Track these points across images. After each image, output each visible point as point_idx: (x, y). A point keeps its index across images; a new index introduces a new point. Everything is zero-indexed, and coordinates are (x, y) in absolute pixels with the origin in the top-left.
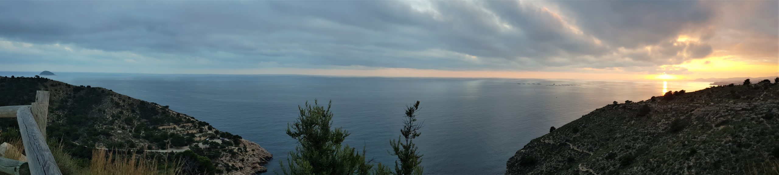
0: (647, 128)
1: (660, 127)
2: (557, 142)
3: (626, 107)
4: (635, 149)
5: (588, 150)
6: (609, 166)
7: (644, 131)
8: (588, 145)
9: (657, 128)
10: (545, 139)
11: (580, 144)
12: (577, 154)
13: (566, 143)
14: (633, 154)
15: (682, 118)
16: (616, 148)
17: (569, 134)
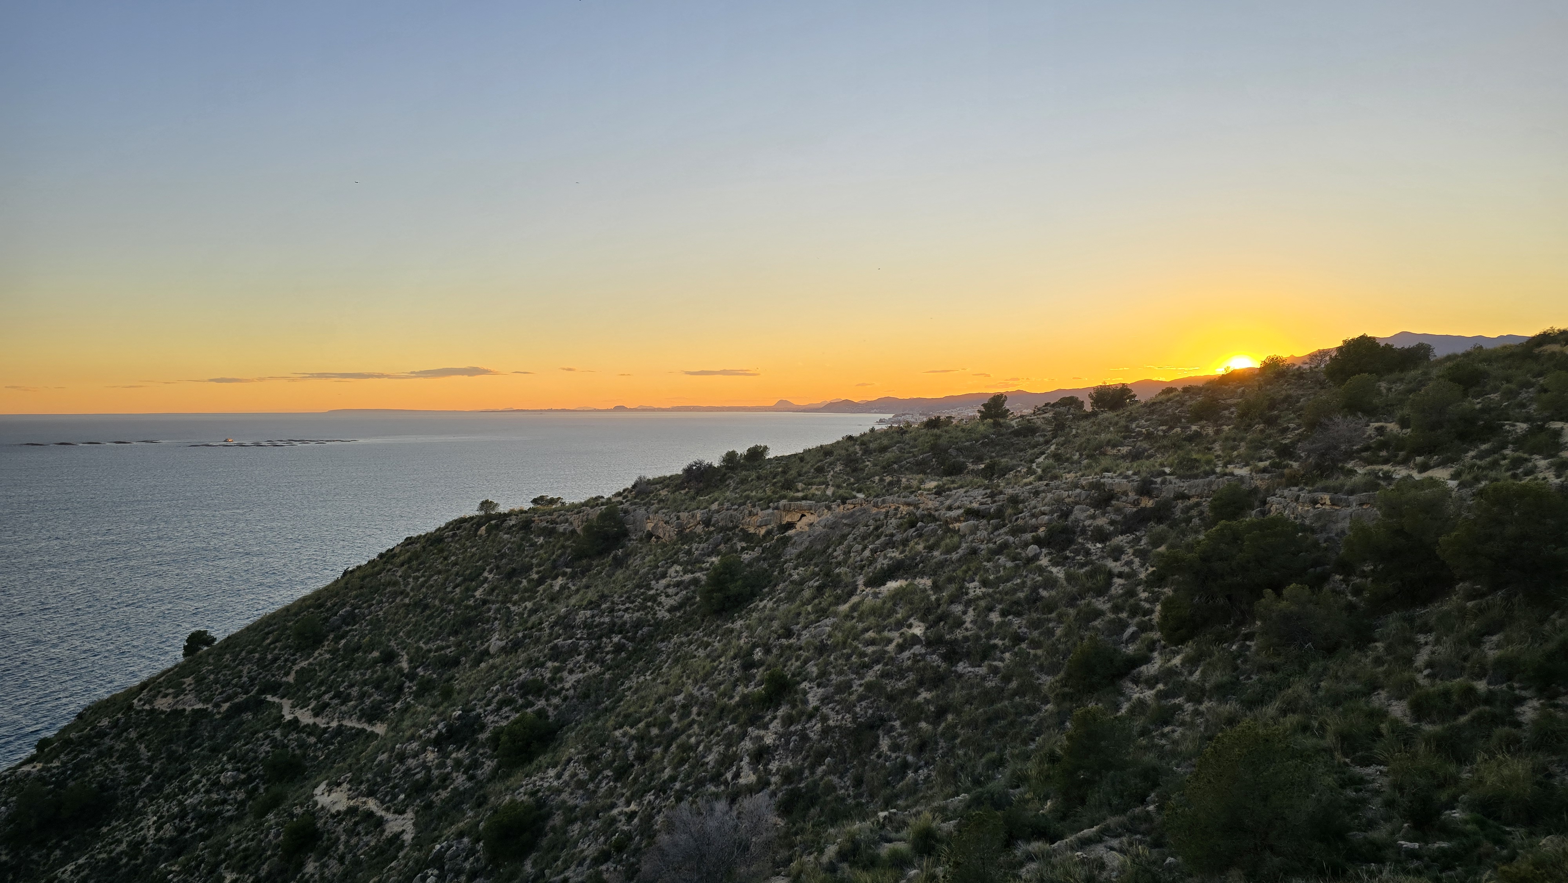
0: (608, 604)
1: (663, 599)
2: (218, 698)
3: (533, 525)
4: (557, 693)
5: (363, 720)
6: (449, 774)
7: (597, 619)
8: (362, 696)
9: (649, 604)
10: (155, 697)
11: (326, 697)
12: (312, 740)
13: (264, 701)
14: (551, 712)
15: (746, 557)
16: (480, 696)
17: (275, 660)
